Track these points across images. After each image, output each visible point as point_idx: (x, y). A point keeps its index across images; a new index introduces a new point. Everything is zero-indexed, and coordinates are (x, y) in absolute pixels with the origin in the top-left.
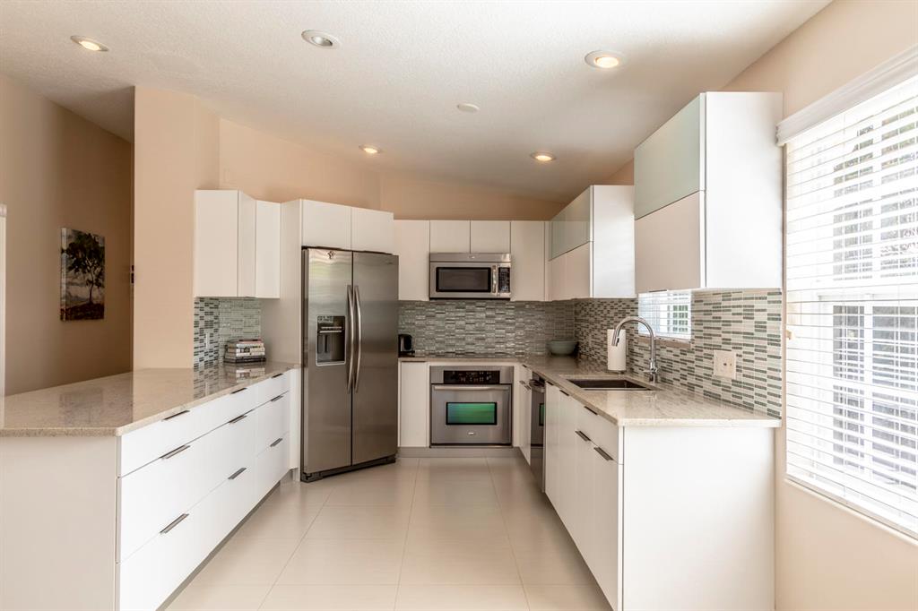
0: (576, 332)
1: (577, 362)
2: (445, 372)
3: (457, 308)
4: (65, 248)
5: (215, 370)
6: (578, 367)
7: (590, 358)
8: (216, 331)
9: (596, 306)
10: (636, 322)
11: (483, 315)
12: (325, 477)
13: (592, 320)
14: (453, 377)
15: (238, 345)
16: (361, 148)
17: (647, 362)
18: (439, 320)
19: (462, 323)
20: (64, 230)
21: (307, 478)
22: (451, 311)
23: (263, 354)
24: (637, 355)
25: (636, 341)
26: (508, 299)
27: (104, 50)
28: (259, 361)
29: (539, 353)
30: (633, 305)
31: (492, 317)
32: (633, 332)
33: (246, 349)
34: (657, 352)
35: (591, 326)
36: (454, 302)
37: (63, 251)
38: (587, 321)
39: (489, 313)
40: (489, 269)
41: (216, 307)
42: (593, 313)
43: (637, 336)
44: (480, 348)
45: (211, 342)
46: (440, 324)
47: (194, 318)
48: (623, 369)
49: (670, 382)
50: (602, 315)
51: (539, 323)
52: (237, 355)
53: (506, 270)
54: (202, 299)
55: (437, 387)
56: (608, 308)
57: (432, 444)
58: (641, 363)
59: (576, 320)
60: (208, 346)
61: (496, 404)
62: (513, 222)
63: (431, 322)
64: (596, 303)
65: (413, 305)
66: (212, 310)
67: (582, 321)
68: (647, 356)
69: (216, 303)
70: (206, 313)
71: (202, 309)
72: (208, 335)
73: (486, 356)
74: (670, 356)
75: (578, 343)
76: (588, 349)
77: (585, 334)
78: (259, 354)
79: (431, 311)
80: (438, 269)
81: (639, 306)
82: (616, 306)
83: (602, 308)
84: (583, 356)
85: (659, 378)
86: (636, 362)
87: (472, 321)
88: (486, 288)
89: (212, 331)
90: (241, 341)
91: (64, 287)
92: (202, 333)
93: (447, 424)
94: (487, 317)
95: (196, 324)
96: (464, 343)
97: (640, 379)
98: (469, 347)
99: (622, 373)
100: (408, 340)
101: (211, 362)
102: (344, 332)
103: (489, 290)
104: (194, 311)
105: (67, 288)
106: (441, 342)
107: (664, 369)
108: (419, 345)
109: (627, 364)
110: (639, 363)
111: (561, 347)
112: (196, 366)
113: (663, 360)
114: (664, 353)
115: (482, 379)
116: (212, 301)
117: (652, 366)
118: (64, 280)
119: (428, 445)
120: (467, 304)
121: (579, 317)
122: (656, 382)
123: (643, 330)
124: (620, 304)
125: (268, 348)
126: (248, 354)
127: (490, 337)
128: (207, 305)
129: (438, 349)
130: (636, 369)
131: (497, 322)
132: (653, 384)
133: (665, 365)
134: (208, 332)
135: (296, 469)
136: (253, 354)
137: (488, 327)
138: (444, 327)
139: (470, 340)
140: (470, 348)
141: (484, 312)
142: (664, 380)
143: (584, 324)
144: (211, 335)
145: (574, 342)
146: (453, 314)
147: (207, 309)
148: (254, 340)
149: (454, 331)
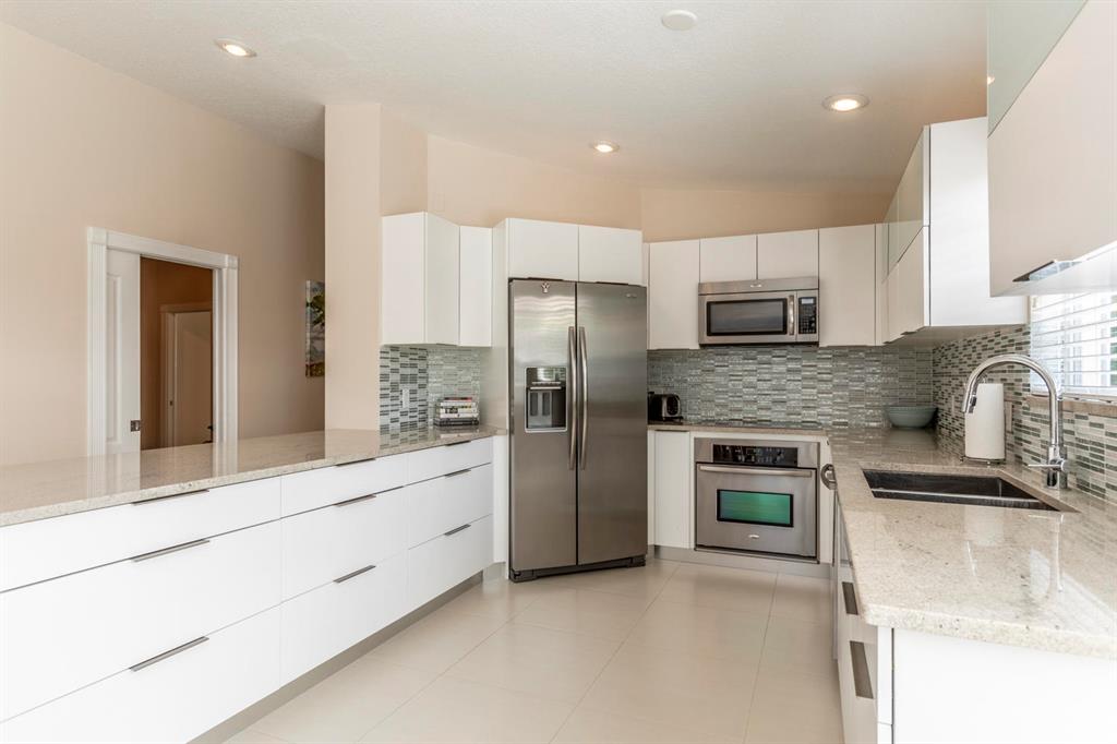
0: (936, 393)
1: (936, 441)
2: (715, 446)
3: (745, 359)
4: (309, 301)
5: (422, 434)
6: (937, 447)
7: (953, 434)
8: (422, 386)
9: (960, 349)
10: (1026, 368)
11: (783, 368)
12: (539, 577)
13: (956, 371)
14: (725, 455)
15: (442, 404)
16: (592, 146)
17: (1046, 445)
18: (719, 375)
19: (753, 379)
20: (308, 282)
21: (517, 577)
22: (737, 363)
23: (476, 415)
24: (1028, 430)
25: (1024, 404)
26: (816, 344)
27: (252, 55)
28: (471, 424)
29: (875, 424)
30: (1019, 338)
31: (798, 371)
32: (1019, 388)
33: (453, 410)
34: (1067, 426)
35: (954, 383)
36: (741, 351)
37: (307, 305)
38: (949, 375)
39: (791, 365)
40: (785, 301)
41: (423, 358)
42: (956, 361)
43: (1025, 394)
44: (778, 415)
45: (413, 400)
46: (722, 380)
47: (378, 371)
48: (999, 455)
49: (1100, 492)
50: (970, 362)
51: (874, 378)
52: (442, 416)
53: (811, 301)
54: (394, 348)
55: (703, 467)
56: (979, 348)
57: (698, 546)
58: (1036, 448)
59: (935, 374)
60: (406, 405)
61: (792, 496)
62: (821, 230)
63: (710, 378)
64: (961, 343)
65: (681, 355)
66: (414, 362)
67: (942, 374)
68: (1045, 434)
69: (421, 353)
70: (403, 366)
71: (393, 360)
72: (406, 392)
73: (787, 427)
74: (1098, 435)
75: (937, 410)
76: (950, 420)
77: (946, 395)
78: (469, 416)
79: (710, 363)
80: (709, 304)
81: (1032, 338)
82: (991, 345)
83: (970, 349)
84: (943, 430)
85: (1071, 478)
86: (1025, 445)
87: (767, 377)
88: (781, 329)
89: (415, 387)
90: (447, 399)
91: (309, 341)
92: (394, 387)
93: (720, 519)
94: (789, 371)
95: (384, 378)
96: (755, 408)
97: (1031, 479)
98: (763, 413)
99: (997, 463)
100: (673, 401)
101: (413, 425)
102: (564, 389)
103: (784, 331)
104: (379, 362)
105: (312, 342)
106: (724, 406)
107: (1082, 463)
108: (690, 408)
109: (1008, 447)
110: (1030, 447)
111: (906, 415)
112: (384, 429)
113: (1081, 444)
114: (1083, 429)
115: (769, 460)
116: (413, 351)
117: (1053, 453)
118: (308, 335)
119: (693, 546)
120: (760, 353)
121: (939, 370)
122: (1065, 488)
123: (1037, 384)
124: (998, 340)
125: (482, 409)
126: (455, 416)
127: (794, 399)
128: (404, 355)
129: (717, 415)
130: (1026, 457)
131: (805, 378)
132: (1055, 493)
133: (1085, 454)
134: (406, 390)
135: (504, 563)
136: (462, 416)
137: (791, 386)
138: (726, 386)
139: (763, 403)
140: (764, 415)
141: (783, 363)
142: (1083, 486)
143: (945, 380)
144: (413, 392)
145: (932, 406)
146: (739, 368)
147: (406, 360)
148: (463, 399)
149: (741, 391)
